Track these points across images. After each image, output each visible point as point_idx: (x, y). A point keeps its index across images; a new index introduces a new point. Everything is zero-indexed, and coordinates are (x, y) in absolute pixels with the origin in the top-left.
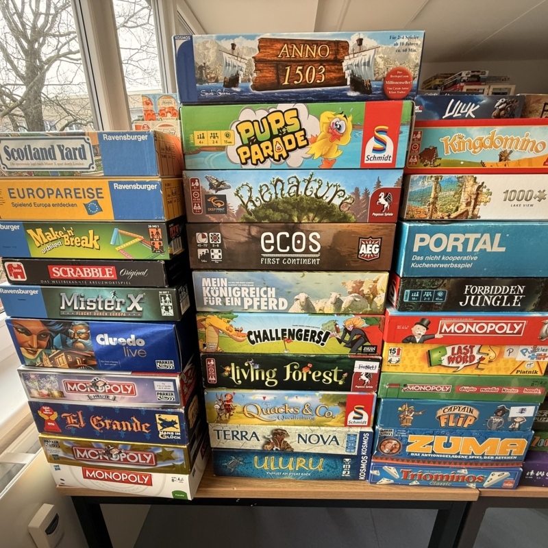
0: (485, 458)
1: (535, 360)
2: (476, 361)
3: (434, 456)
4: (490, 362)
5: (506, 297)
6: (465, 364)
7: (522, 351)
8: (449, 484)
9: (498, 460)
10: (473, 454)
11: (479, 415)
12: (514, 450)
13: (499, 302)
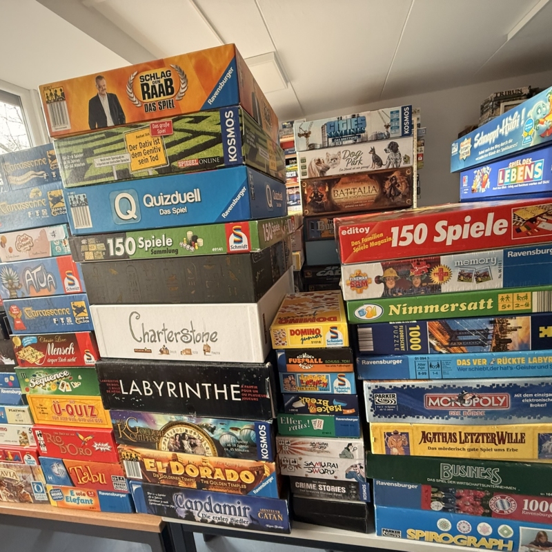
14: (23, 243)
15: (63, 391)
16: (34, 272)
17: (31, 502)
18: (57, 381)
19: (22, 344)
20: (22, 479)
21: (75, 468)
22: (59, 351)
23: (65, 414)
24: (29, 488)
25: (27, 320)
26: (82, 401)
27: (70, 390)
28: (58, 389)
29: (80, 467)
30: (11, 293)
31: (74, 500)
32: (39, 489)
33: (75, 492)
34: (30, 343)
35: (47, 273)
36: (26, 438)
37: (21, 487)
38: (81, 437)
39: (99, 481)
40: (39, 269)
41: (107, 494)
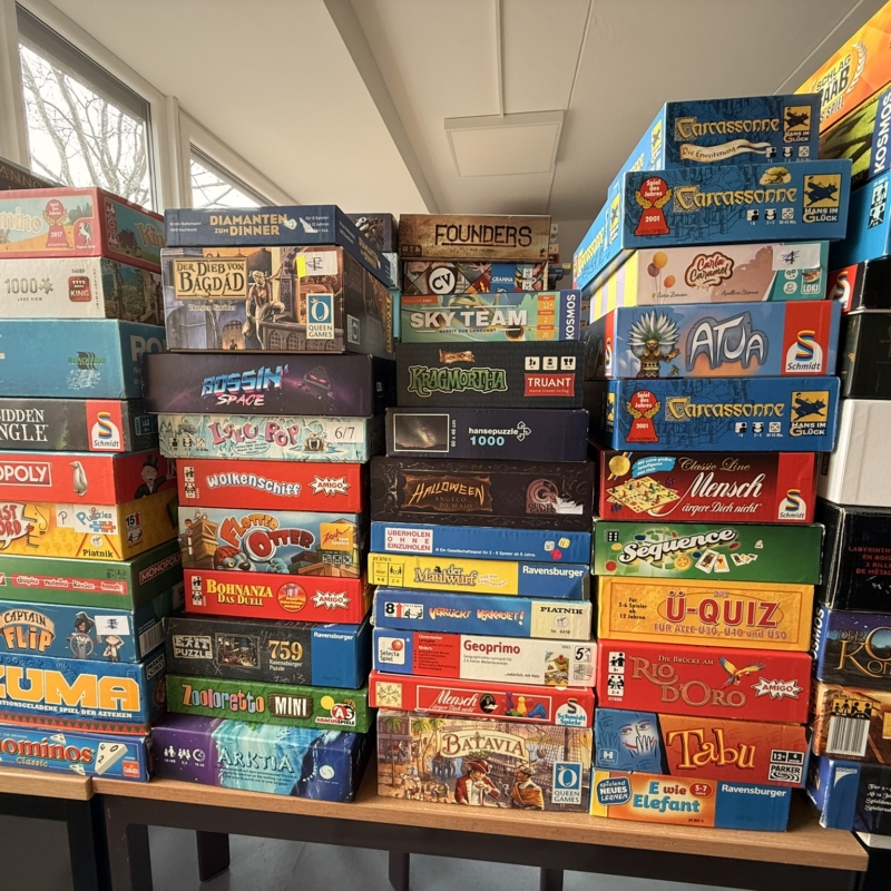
0: (83, 712)
1: (100, 532)
2: (23, 532)
3: (11, 704)
4: (42, 533)
5: (24, 426)
6: (11, 537)
7: (78, 516)
8: (45, 763)
9: (103, 719)
10: (64, 705)
11: (56, 629)
12: (123, 700)
13: (18, 434)
14: (708, 270)
15: (707, 570)
16: (721, 328)
17: (539, 809)
18: (695, 549)
19: (631, 471)
20: (534, 756)
21: (686, 734)
22: (722, 489)
23: (693, 620)
24: (545, 777)
25: (667, 424)
26: (748, 594)
27: (727, 570)
28: (693, 567)
29: (700, 732)
30: (643, 365)
31: (655, 804)
32: (568, 778)
33: (662, 785)
34: (653, 470)
35: (753, 331)
36: (563, 670)
37: (527, 774)
38: (730, 667)
39: (736, 763)
40: (736, 322)
41: (741, 790)
